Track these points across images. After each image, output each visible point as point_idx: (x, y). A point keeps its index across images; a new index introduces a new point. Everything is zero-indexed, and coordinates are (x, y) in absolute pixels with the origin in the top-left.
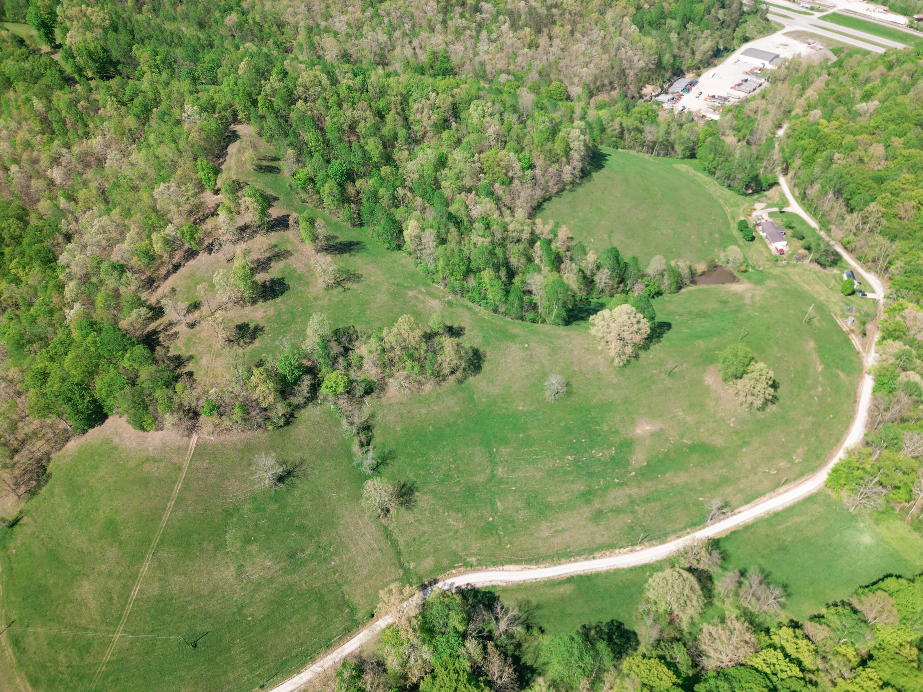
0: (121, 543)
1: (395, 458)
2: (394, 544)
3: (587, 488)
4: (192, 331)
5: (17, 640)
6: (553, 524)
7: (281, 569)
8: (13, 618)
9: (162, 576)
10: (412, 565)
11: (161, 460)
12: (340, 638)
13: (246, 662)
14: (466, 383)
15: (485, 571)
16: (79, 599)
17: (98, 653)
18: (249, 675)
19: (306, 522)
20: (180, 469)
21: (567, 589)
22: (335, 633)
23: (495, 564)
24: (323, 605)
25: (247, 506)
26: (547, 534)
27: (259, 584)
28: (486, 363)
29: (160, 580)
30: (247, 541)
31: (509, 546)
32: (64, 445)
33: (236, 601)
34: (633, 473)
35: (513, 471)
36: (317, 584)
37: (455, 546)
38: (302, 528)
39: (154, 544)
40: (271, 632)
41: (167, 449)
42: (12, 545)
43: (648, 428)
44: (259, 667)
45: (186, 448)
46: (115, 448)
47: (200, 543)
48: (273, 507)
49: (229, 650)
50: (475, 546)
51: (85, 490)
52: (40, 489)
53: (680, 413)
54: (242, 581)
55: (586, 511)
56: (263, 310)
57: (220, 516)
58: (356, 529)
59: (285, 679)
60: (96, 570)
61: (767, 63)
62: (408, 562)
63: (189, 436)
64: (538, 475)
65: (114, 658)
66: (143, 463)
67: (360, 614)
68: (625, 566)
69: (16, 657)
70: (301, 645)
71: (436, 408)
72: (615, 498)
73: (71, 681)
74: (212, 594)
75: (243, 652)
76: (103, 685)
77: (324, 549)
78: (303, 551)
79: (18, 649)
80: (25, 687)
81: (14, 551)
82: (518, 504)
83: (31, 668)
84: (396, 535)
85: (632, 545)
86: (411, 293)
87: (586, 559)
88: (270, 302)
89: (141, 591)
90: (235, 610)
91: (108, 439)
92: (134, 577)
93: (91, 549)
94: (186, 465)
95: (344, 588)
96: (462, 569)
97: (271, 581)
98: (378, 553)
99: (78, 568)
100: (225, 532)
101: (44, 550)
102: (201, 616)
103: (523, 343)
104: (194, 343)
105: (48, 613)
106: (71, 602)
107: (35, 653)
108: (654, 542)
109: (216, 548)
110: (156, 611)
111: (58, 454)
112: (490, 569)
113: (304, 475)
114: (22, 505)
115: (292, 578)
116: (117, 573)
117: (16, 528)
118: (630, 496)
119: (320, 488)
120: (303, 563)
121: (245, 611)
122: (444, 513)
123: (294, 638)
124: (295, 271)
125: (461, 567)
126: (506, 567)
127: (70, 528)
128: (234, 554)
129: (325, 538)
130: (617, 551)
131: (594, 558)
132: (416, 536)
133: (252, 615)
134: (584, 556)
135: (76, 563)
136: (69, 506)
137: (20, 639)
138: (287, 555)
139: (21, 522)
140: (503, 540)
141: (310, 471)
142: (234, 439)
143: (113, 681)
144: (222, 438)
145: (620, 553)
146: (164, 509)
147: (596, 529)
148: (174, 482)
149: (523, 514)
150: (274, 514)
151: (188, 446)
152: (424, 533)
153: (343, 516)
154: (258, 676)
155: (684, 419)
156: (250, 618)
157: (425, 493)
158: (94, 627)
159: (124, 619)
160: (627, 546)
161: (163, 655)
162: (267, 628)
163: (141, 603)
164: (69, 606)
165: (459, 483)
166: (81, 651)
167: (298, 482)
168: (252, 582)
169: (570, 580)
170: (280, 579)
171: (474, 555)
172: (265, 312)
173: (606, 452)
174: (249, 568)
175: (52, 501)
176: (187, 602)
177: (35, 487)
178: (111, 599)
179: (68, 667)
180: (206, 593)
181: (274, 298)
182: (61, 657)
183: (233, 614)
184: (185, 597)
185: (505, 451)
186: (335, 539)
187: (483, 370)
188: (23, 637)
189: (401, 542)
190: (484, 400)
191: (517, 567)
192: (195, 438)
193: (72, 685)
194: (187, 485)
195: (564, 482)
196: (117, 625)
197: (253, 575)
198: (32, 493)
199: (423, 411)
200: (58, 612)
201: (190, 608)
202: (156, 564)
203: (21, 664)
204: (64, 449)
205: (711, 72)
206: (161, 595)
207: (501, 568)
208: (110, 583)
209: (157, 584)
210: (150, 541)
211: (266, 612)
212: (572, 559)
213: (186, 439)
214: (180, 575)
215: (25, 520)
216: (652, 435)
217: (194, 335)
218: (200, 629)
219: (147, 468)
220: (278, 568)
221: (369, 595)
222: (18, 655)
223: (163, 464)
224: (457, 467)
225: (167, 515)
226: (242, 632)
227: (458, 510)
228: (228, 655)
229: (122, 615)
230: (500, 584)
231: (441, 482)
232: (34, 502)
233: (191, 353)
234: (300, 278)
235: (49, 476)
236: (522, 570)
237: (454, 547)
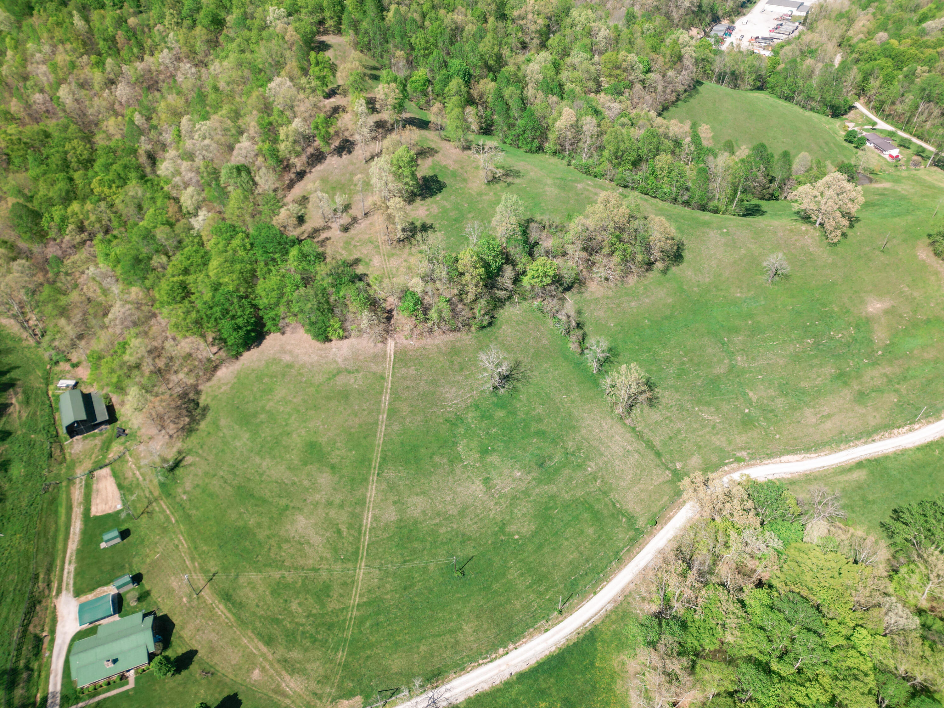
0: (333, 467)
1: (618, 355)
2: (650, 445)
3: (838, 371)
4: (347, 234)
5: (227, 595)
6: (817, 410)
7: (534, 479)
8: (213, 570)
9: (396, 498)
10: (678, 465)
11: (357, 371)
12: (629, 550)
13: (530, 586)
14: (669, 272)
15: (760, 465)
16: (297, 538)
17: (341, 595)
18: (538, 600)
19: (544, 428)
20: (382, 378)
21: (860, 475)
22: (621, 546)
23: (770, 456)
24: (597, 517)
25: (470, 415)
26: (814, 420)
27: (515, 498)
28: (686, 251)
29: (395, 503)
30: (485, 452)
31: (778, 436)
32: (213, 375)
33: (494, 518)
34: (880, 353)
35: (754, 359)
36: (580, 493)
37: (718, 441)
38: (541, 434)
39: (375, 463)
40: (547, 549)
41: (361, 358)
42: (180, 490)
43: (878, 306)
44: (547, 590)
45: (384, 355)
46: (290, 366)
47: (431, 458)
48: (501, 413)
49: (504, 575)
50: (741, 439)
51: (263, 417)
52: (198, 424)
53: (906, 289)
54: (493, 496)
55: (847, 394)
56: (425, 208)
57: (444, 427)
58: (601, 431)
59: (582, 601)
60: (308, 501)
61: (794, 10)
62: (672, 462)
63: (384, 341)
64: (782, 362)
65: (365, 599)
66: (334, 376)
67: (641, 523)
68: (910, 446)
69: (234, 614)
70: (587, 561)
71: (647, 300)
72: (872, 378)
73: (318, 632)
74: (462, 513)
75: (522, 575)
76: (361, 632)
77: (573, 454)
78: (551, 458)
79: (233, 604)
80: (257, 648)
81: (185, 497)
82: (772, 392)
83: (258, 624)
84: (647, 434)
85: (910, 424)
86: (580, 186)
87: (866, 443)
88: (429, 200)
89: (375, 518)
90: (497, 529)
91: (274, 359)
92: (362, 502)
93: (295, 479)
94: (389, 373)
95: (612, 495)
96: (735, 465)
97: (526, 493)
98: (637, 456)
99: (283, 502)
100: (455, 444)
101: (229, 488)
102: (459, 539)
103: (720, 228)
104: (355, 246)
105: (260, 558)
106: (287, 541)
107: (258, 606)
108: (930, 419)
109: (451, 462)
110: (401, 539)
111: (208, 384)
112: (765, 462)
113: (524, 377)
114: (179, 445)
115: (552, 489)
116: (338, 501)
117: (179, 472)
118: (885, 375)
119: (548, 390)
120: (557, 471)
121: (508, 529)
122: (693, 407)
123: (576, 555)
124: (445, 167)
125: (732, 463)
126: (784, 458)
127: (258, 460)
128: (473, 466)
129: (570, 444)
130: (896, 431)
131: (873, 441)
132: (671, 435)
133: (518, 533)
134: (863, 440)
135: (280, 496)
136: (247, 436)
137: (231, 591)
138: (536, 464)
139: (184, 463)
140: (769, 431)
141: (528, 373)
142: (436, 342)
143: (372, 626)
144: (423, 341)
145: (899, 433)
146: (376, 423)
147: (864, 411)
148: (381, 393)
149: (780, 403)
150: (504, 421)
151: (385, 352)
152: (679, 431)
153: (582, 419)
154: (550, 600)
155: (911, 294)
156: (516, 537)
157: (665, 389)
158: (327, 566)
159: (363, 553)
160: (905, 425)
161: (426, 588)
162: (540, 546)
163: (379, 533)
164: (285, 546)
165: (698, 377)
166: (318, 597)
167: (519, 385)
168: (505, 495)
169: (860, 465)
170: (537, 490)
171: (742, 449)
172: (427, 210)
173: (845, 333)
174: (496, 480)
175: (221, 435)
176: (436, 525)
177: (189, 424)
178: (339, 532)
179: (308, 617)
180: (455, 513)
181: (432, 196)
182: (294, 606)
183: (495, 534)
184: (431, 518)
185: (738, 339)
186: (582, 443)
187: (685, 259)
188: (234, 590)
189: (657, 443)
190: (695, 289)
191: (797, 457)
192: (391, 345)
193: (319, 637)
194: (396, 395)
195: (812, 366)
196: (356, 560)
197: (504, 488)
198: (189, 430)
199: (633, 304)
200: (272, 555)
201: (441, 531)
202: (384, 486)
203: (242, 622)
204: (215, 379)
205: (743, 19)
206: (401, 520)
207: (778, 460)
208: (332, 513)
209: (392, 508)
210: (370, 460)
211: (533, 527)
212: (852, 444)
213: (380, 345)
214: (417, 495)
215: (189, 459)
216: (886, 312)
217: (353, 239)
218: (461, 554)
219: (341, 380)
220: (530, 478)
221: (642, 500)
222: (234, 611)
223: (360, 375)
224: (691, 360)
225: (381, 430)
226: (512, 553)
227: (708, 404)
228: (504, 581)
229: (358, 548)
230: (784, 476)
231: (679, 377)
232: (193, 440)
233: (356, 257)
234: (454, 175)
235: (206, 409)
236: (802, 460)
237: (718, 443)
